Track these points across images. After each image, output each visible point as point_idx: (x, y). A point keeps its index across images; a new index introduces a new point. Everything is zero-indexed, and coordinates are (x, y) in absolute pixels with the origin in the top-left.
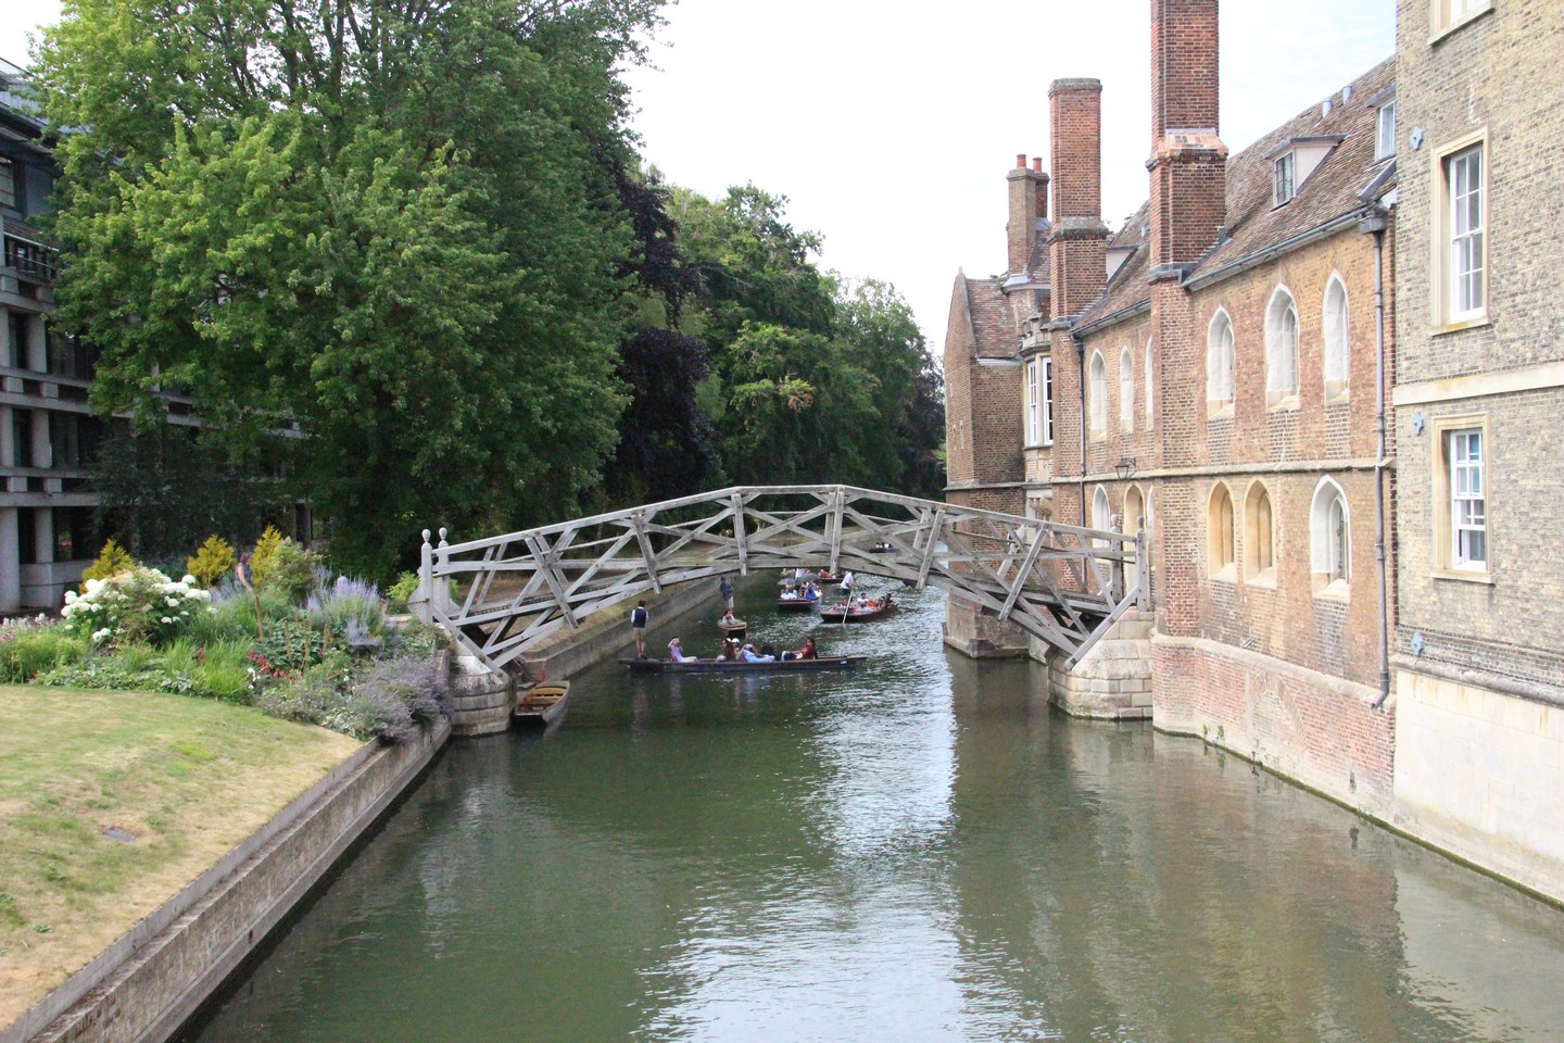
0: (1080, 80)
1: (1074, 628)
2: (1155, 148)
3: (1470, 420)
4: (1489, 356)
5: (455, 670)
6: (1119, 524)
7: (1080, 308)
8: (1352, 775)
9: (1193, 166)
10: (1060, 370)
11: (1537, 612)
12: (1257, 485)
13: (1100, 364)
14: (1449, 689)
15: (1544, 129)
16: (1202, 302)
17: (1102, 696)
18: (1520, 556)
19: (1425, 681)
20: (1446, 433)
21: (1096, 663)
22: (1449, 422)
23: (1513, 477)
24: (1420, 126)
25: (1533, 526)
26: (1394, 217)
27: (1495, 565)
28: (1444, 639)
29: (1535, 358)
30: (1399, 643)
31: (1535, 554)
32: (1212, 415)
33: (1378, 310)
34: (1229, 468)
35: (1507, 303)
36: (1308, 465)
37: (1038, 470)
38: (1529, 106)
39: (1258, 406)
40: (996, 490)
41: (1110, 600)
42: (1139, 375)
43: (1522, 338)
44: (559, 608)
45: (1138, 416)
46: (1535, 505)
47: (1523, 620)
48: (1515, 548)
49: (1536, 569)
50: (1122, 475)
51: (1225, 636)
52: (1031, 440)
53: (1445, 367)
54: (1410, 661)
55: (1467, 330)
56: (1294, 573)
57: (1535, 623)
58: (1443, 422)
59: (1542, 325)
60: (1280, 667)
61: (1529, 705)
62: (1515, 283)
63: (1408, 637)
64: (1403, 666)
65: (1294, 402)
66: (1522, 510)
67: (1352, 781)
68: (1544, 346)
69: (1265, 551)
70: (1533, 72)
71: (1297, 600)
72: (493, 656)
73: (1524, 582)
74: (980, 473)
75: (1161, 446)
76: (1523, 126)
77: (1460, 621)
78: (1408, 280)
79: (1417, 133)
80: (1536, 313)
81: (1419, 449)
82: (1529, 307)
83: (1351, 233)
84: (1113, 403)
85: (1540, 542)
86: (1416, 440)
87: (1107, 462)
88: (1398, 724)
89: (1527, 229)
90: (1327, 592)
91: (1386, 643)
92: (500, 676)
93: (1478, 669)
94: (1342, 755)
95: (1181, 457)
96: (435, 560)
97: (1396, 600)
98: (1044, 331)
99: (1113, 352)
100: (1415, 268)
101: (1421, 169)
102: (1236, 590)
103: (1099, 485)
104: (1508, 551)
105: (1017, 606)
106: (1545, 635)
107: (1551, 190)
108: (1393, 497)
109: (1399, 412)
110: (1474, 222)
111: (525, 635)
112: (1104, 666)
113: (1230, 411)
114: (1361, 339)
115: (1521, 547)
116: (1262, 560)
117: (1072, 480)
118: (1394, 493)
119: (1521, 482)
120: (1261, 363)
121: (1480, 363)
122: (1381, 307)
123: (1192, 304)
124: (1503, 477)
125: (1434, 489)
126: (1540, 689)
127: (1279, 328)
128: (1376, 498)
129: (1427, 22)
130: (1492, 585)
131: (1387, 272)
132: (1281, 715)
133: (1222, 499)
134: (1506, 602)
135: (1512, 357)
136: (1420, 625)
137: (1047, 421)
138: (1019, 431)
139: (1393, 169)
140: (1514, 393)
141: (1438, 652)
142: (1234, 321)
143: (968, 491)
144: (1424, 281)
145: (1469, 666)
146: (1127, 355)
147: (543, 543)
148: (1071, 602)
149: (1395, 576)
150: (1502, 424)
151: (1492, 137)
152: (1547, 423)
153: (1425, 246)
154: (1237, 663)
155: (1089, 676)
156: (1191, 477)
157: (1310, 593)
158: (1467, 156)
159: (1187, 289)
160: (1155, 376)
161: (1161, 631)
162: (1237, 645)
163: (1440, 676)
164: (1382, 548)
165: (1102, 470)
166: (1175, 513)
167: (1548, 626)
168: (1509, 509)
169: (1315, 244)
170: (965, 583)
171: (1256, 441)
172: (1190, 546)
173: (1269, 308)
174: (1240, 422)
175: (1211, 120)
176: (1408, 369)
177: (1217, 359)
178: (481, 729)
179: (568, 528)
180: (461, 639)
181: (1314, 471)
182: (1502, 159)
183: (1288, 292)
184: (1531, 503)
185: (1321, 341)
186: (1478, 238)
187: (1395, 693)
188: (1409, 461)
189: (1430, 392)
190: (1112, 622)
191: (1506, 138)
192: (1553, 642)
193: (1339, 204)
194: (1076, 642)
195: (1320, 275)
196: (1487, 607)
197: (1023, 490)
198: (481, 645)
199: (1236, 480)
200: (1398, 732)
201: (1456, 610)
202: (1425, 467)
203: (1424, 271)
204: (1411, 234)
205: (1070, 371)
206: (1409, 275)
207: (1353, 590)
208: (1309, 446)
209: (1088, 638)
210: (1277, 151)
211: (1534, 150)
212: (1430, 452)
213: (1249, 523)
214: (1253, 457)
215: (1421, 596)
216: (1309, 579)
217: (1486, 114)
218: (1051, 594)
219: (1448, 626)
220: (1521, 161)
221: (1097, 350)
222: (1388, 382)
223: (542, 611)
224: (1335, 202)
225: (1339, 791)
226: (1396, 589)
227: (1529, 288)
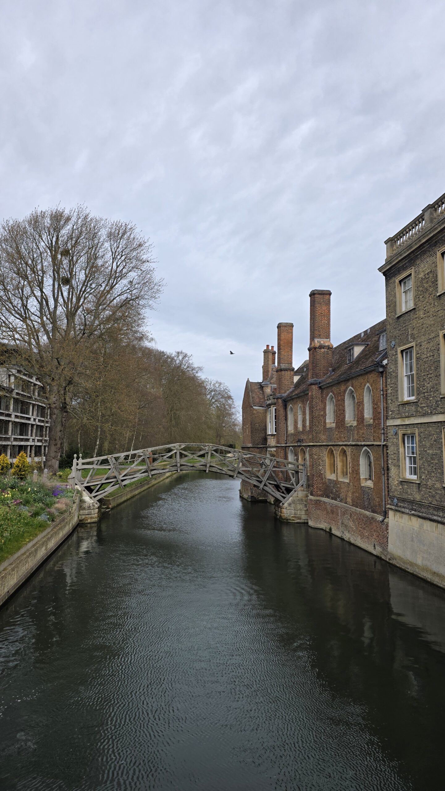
0: (287, 323)
1: (283, 493)
2: (311, 344)
3: (411, 431)
4: (417, 411)
5: (82, 501)
6: (297, 460)
7: (285, 392)
8: (374, 545)
9: (323, 350)
10: (279, 411)
11: (434, 493)
12: (343, 449)
13: (292, 409)
14: (406, 517)
15: (431, 344)
16: (325, 391)
17: (292, 515)
18: (428, 474)
19: (398, 514)
20: (404, 435)
21: (290, 505)
22: (405, 431)
23: (425, 449)
24: (394, 341)
25: (432, 465)
26: (386, 367)
27: (421, 477)
28: (403, 500)
29: (431, 413)
30: (389, 502)
31: (433, 474)
32: (328, 426)
33: (382, 396)
34: (333, 443)
35: (422, 395)
36: (359, 443)
37: (272, 442)
38: (427, 336)
39: (343, 424)
40: (258, 448)
41: (295, 484)
42: (304, 413)
43: (427, 406)
44: (118, 481)
45: (304, 426)
46: (432, 459)
47: (429, 495)
48: (426, 472)
49: (433, 479)
50: (299, 444)
51: (332, 497)
52: (269, 433)
53: (403, 414)
54: (393, 507)
55: (410, 403)
56: (355, 478)
57: (433, 496)
58: (403, 431)
59: (433, 403)
60: (350, 508)
61: (432, 523)
62: (425, 389)
63: (392, 500)
64: (391, 509)
65: (355, 424)
66: (428, 460)
67: (374, 546)
68: (434, 409)
69: (345, 470)
70: (427, 327)
71: (356, 486)
72: (95, 497)
73: (430, 483)
74: (253, 443)
75: (311, 435)
76: (425, 342)
77: (409, 495)
78: (391, 387)
79: (393, 343)
80: (431, 399)
81: (395, 440)
82: (429, 397)
83: (373, 372)
84: (296, 422)
85: (434, 470)
86: (394, 437)
87: (294, 440)
88: (390, 528)
89: (428, 373)
90: (365, 484)
91: (385, 502)
92: (96, 503)
93: (415, 511)
94: (371, 538)
95: (318, 439)
96: (77, 464)
97: (388, 487)
98: (274, 399)
99: (296, 406)
100: (393, 383)
101: (394, 354)
102: (336, 482)
103: (291, 447)
104: (424, 473)
105: (265, 485)
106: (436, 500)
107: (435, 362)
108: (387, 454)
109: (388, 428)
110: (411, 371)
111: (106, 490)
112: (293, 505)
113: (334, 425)
114: (376, 404)
115: (428, 472)
116: (345, 474)
117: (282, 445)
118: (387, 453)
119: (428, 451)
120: (344, 411)
121: (414, 413)
122: (383, 395)
123: (322, 392)
124: (422, 449)
125: (400, 452)
126: (435, 518)
127: (349, 400)
128: (382, 454)
129: (395, 310)
130: (419, 484)
131: (384, 384)
132: (351, 524)
133: (331, 453)
134: (424, 489)
135: (424, 412)
136: (396, 496)
137: (274, 427)
138: (265, 429)
139: (386, 353)
140: (425, 423)
141: (402, 505)
142: (335, 397)
143: (249, 448)
144: (396, 388)
145: (412, 509)
146: (300, 407)
147: (113, 459)
148: (282, 485)
149: (388, 480)
150: (422, 433)
151: (416, 345)
152: (435, 433)
153: (396, 377)
154: (336, 506)
155: (288, 509)
156: (321, 445)
157: (360, 484)
158: (408, 350)
159: (320, 388)
160: (310, 414)
161: (312, 494)
162: (336, 500)
163: (403, 513)
164: (384, 470)
165: (292, 443)
166: (316, 457)
167: (437, 497)
168: (424, 460)
169: (361, 375)
170: (249, 477)
171: (342, 435)
172: (321, 468)
173: (346, 394)
174: (337, 429)
175: (328, 336)
176: (391, 414)
177: (330, 409)
178: (89, 521)
179: (122, 455)
180: (84, 491)
181: (361, 445)
182: (420, 352)
183: (353, 389)
184: (431, 458)
185: (363, 405)
186: (412, 375)
187: (388, 518)
188: (392, 443)
189: (398, 422)
190: (295, 491)
191: (420, 346)
192: (439, 503)
193: (368, 363)
194: (284, 498)
195: (363, 384)
196: (418, 491)
197: (267, 448)
198: (91, 493)
199: (336, 447)
200: (389, 531)
201: (408, 491)
202: (398, 446)
203: (396, 384)
204: (392, 373)
205: (282, 411)
206: (391, 385)
207: (374, 484)
208: (360, 437)
209: (288, 496)
210: (348, 346)
211: (429, 350)
212: (399, 440)
213: (340, 461)
214: (341, 440)
215: (396, 487)
216: (360, 480)
217: (414, 339)
218: (276, 481)
219: (405, 496)
220: (425, 353)
221: (291, 405)
222: (385, 418)
223: (112, 482)
224: (367, 363)
225: (370, 548)
226: (388, 483)
227: (429, 391)
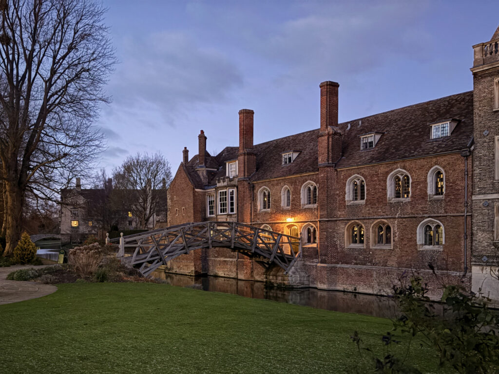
7: (250, 175)
9: (336, 137)
12: (380, 222)
13: (265, 190)
16: (343, 173)
17: (297, 282)
19: (488, 268)
21: (294, 273)
26: (474, 152)
32: (348, 203)
34: (361, 218)
36: (417, 216)
39: (382, 201)
42: (296, 193)
45: (295, 205)
51: (355, 263)
54: (480, 263)
56: (406, 244)
63: (479, 258)
64: (477, 265)
65: (407, 200)
71: (407, 251)
75: (325, 212)
78: (482, 168)
81: (485, 211)
83: (448, 156)
84: (276, 202)
86: (485, 208)
87: (270, 218)
88: (474, 280)
90: (425, 248)
91: (467, 260)
95: (333, 215)
97: (472, 249)
98: (231, 181)
99: (276, 187)
100: (484, 165)
101: (487, 141)
102: (364, 250)
103: (265, 225)
108: (472, 223)
109: (474, 201)
112: (297, 273)
113: (361, 202)
114: (453, 183)
117: (248, 223)
122: (467, 175)
125: (495, 220)
127: (392, 181)
128: (464, 223)
129: (491, 105)
131: (470, 166)
133: (351, 226)
136: (486, 254)
137: (230, 207)
141: (495, 261)
142: (366, 178)
144: (489, 169)
146: (286, 188)
149: (472, 242)
153: (490, 160)
154: (366, 270)
155: (292, 276)
156: (336, 220)
157: (416, 249)
159: (336, 170)
162: (366, 265)
163: (497, 266)
164: (466, 236)
165: (267, 220)
171: (379, 210)
172: (335, 239)
173: (390, 175)
174: (369, 205)
176: (481, 190)
177: (349, 189)
181: (421, 217)
183: (404, 171)
185: (426, 184)
187: (471, 272)
188: (480, 213)
190: (295, 261)
194: (287, 267)
195: (426, 166)
199: (366, 221)
202: (490, 215)
203: (489, 166)
204: (482, 157)
207: (444, 248)
208: (416, 211)
210: (363, 135)
212: (492, 211)
213: (373, 232)
214: (377, 214)
215: (486, 247)
216: (416, 245)
221: (264, 187)
222: (470, 194)
226: (472, 246)
